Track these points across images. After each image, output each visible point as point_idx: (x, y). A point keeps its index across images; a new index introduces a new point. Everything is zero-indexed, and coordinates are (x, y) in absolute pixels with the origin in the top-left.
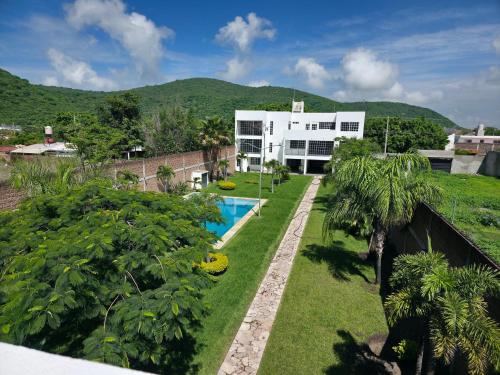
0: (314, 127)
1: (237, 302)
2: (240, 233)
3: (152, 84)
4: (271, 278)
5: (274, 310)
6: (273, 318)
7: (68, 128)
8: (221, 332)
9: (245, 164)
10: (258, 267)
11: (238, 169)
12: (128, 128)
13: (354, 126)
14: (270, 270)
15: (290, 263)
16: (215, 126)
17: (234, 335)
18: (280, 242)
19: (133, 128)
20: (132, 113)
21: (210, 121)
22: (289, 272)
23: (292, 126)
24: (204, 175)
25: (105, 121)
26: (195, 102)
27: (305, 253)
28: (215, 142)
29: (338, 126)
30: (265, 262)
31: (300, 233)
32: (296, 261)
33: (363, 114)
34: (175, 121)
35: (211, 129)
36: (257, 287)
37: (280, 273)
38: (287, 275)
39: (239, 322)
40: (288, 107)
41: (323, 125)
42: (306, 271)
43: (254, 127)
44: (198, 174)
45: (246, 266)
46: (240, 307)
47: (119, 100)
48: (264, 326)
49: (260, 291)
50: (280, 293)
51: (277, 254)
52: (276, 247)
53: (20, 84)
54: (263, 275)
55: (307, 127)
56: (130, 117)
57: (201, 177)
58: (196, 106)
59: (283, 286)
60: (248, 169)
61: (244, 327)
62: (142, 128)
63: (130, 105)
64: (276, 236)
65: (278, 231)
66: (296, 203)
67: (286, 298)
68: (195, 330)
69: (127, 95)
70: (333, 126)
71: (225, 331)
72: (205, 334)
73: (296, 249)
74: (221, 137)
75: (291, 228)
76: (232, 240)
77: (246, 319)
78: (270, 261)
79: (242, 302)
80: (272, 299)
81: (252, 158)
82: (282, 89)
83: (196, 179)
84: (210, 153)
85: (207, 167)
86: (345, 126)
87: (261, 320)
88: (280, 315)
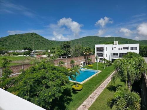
0: (121, 49)
1: (81, 99)
2: (90, 80)
3: (77, 39)
4: (94, 94)
5: (92, 103)
6: (90, 105)
7: (54, 51)
8: (74, 106)
9: (98, 60)
10: (91, 90)
11: (96, 61)
12: (67, 50)
13: (136, 48)
14: (95, 92)
15: (102, 90)
16: (87, 49)
17: (78, 108)
18: (101, 84)
19: (68, 50)
20: (69, 47)
21: (86, 48)
22: (101, 93)
23: (114, 48)
24: (84, 63)
25: (62, 49)
26: (88, 43)
27: (108, 88)
28: (88, 54)
29: (130, 48)
30: (94, 89)
31: (109, 82)
32: (104, 90)
33: (139, 44)
34: (78, 48)
35: (86, 50)
36: (89, 96)
37: (98, 93)
38: (99, 94)
39: (80, 105)
40: (113, 43)
41: (124, 48)
42: (106, 93)
43: (101, 49)
44: (82, 63)
45: (87, 89)
46: (82, 100)
47: (66, 43)
48: (87, 107)
49: (89, 97)
50: (95, 98)
51: (99, 87)
52: (99, 85)
53: (46, 40)
54: (92, 93)
55: (119, 49)
56: (68, 47)
57: (83, 63)
58: (89, 43)
59: (97, 97)
60: (99, 61)
61: (81, 106)
62: (71, 50)
63: (68, 44)
64: (100, 82)
65: (102, 80)
66: (111, 72)
67: (97, 100)
68: (67, 105)
69: (68, 42)
70: (128, 48)
71: (75, 106)
72: (70, 106)
73: (105, 87)
74: (89, 52)
75: (106, 80)
76: (86, 82)
77: (83, 104)
78: (96, 89)
79: (83, 99)
80: (92, 100)
81: (101, 58)
82: (115, 37)
83: (81, 64)
84: (86, 57)
85: (85, 60)
86: (132, 48)
87: (87, 105)
88: (93, 105)
